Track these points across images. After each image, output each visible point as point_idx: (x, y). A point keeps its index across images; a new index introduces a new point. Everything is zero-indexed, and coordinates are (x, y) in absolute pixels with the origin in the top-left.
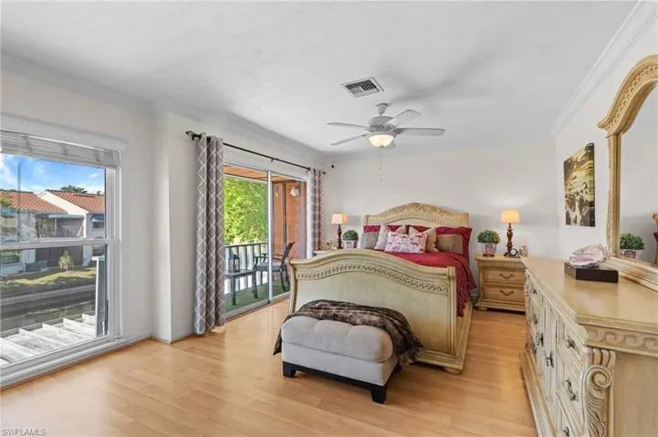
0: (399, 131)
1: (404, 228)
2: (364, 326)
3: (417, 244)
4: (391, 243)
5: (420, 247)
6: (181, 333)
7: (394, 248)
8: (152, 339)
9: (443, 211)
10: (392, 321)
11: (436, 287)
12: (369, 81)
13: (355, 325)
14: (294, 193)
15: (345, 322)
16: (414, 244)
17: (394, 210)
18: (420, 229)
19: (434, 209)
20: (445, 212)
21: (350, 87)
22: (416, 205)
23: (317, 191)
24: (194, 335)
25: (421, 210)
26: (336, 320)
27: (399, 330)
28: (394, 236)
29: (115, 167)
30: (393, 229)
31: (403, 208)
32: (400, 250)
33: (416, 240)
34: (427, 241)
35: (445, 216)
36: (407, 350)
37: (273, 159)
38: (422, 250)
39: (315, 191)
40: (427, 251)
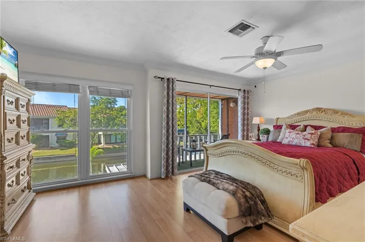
0: (280, 54)
1: (302, 127)
2: (223, 191)
3: (309, 140)
4: (287, 138)
5: (311, 142)
6: (155, 176)
7: (289, 142)
8: (145, 176)
9: (344, 113)
10: (244, 192)
11: (293, 173)
12: (242, 23)
13: (219, 189)
14: (232, 105)
15: (214, 186)
16: (306, 139)
17: (299, 114)
18: (316, 128)
19: (335, 112)
20: (347, 114)
21: (231, 31)
22: (319, 109)
23: (246, 103)
24: (160, 178)
25: (323, 113)
26: (209, 183)
27: (247, 200)
28: (290, 132)
29: (129, 97)
30: (293, 127)
31: (306, 112)
32: (294, 143)
33: (309, 136)
34: (320, 137)
35: (346, 117)
36: (250, 215)
37: (211, 86)
38: (313, 144)
39: (244, 103)
40: (319, 146)
